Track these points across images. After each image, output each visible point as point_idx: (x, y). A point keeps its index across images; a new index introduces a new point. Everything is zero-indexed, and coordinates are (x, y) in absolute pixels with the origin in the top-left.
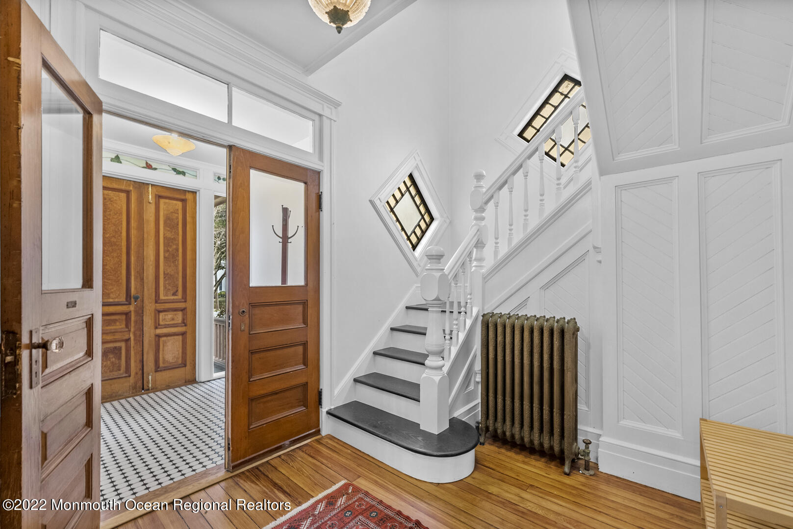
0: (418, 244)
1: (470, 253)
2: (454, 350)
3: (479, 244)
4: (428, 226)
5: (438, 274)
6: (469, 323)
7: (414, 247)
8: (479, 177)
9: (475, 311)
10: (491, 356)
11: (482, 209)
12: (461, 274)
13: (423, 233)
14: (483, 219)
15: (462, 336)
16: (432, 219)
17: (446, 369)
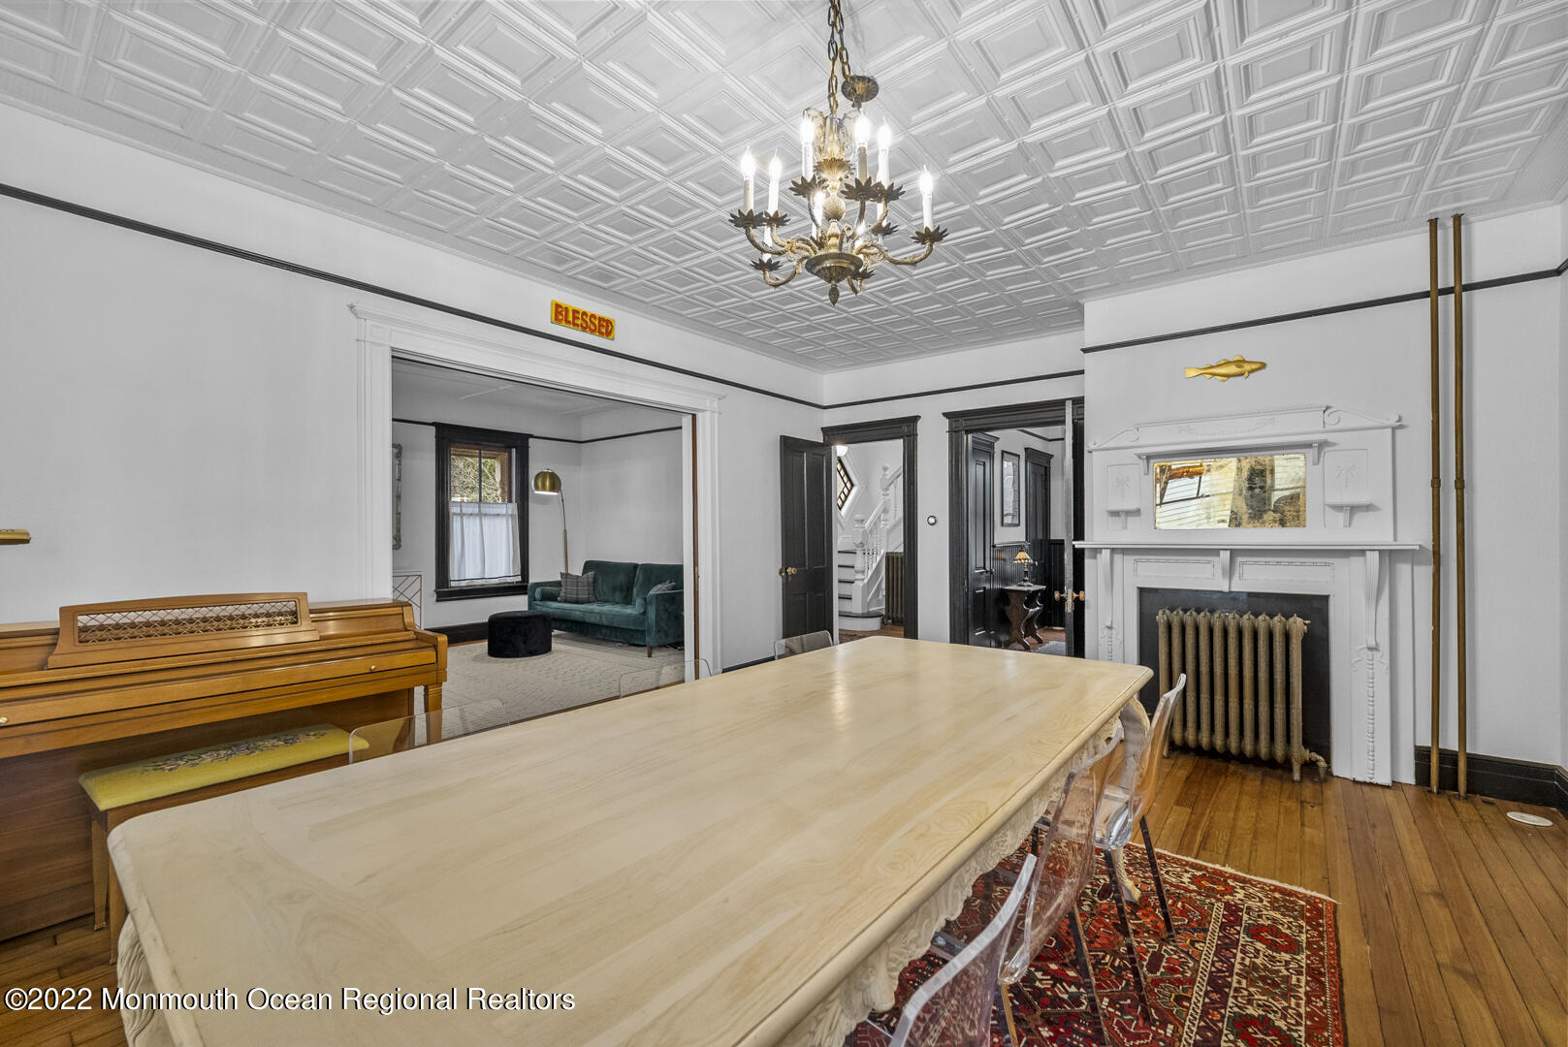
0: (843, 505)
1: (880, 517)
2: (870, 573)
3: (885, 511)
4: (849, 491)
5: (862, 530)
6: (878, 558)
7: (840, 508)
8: (885, 469)
9: (882, 551)
10: (891, 575)
11: (887, 489)
12: (874, 530)
13: (846, 497)
14: (888, 495)
15: (874, 566)
16: (852, 485)
17: (866, 581)
